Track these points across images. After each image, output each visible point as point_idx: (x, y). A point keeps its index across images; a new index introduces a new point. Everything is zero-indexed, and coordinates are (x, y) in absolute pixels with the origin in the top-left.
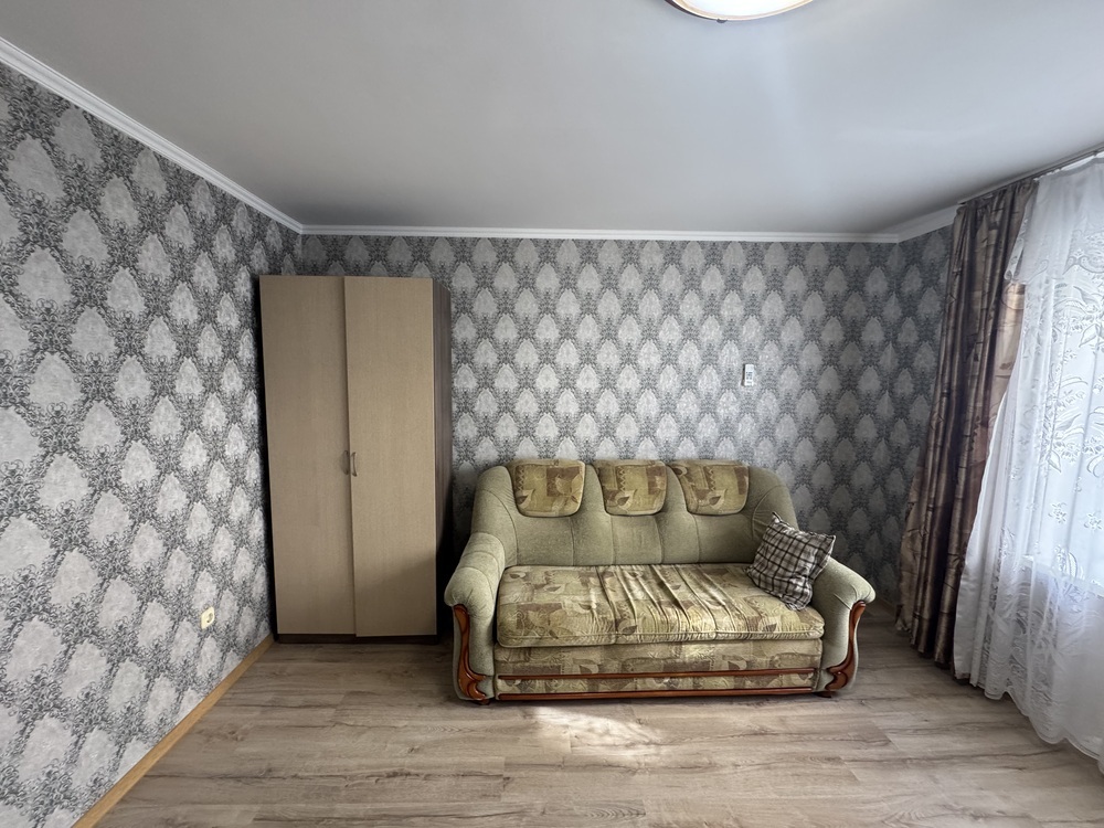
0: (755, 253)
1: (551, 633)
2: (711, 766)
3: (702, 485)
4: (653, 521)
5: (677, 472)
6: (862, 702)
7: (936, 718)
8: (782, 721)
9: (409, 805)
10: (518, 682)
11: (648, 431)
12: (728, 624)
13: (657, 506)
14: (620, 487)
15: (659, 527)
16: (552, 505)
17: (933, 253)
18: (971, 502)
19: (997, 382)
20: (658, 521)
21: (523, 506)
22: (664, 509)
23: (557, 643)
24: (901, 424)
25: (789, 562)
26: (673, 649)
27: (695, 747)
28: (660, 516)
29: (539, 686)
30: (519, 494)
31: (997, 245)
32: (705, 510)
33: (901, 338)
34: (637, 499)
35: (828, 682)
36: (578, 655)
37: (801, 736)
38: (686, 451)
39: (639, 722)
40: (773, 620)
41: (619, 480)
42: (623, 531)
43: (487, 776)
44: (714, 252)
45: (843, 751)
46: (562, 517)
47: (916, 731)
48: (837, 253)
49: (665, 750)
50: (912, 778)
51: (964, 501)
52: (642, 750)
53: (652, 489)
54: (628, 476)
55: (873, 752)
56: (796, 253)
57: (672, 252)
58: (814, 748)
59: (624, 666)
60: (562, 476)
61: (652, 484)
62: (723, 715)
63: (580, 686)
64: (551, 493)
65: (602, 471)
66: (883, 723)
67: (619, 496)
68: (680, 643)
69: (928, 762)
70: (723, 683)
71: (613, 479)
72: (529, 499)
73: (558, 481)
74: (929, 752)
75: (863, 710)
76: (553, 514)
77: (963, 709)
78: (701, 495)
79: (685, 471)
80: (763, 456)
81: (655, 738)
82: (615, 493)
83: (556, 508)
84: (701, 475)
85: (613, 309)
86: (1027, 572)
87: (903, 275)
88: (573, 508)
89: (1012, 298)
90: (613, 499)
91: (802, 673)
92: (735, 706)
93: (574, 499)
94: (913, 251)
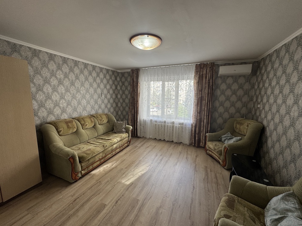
0: (101, 69)
1: (94, 153)
2: (124, 160)
3: (100, 118)
4: (93, 128)
5: (94, 117)
6: (132, 144)
7: (139, 142)
8: (127, 151)
9: (86, 199)
10: (86, 169)
11: (84, 109)
12: (119, 139)
13: (93, 125)
14: (85, 122)
15: (95, 129)
16: (69, 131)
17: (126, 75)
18: (137, 113)
19: (138, 96)
20: (94, 128)
21: (61, 133)
22: (95, 125)
23: (95, 154)
24: (124, 103)
25: (121, 127)
26: (112, 147)
27: (120, 160)
28: (94, 127)
29: (91, 168)
30: (59, 130)
31: (136, 77)
32: (102, 123)
33: (122, 89)
34: (89, 125)
35: (129, 143)
36: (98, 156)
37: (130, 151)
38: (93, 112)
39: (110, 162)
40: (123, 136)
41: (84, 121)
42: (88, 132)
43: (95, 185)
44: (94, 67)
45: (135, 149)
46: (72, 133)
47: (139, 144)
48: (113, 72)
49: (118, 162)
50: (142, 148)
51: (136, 113)
52: (115, 164)
53: (92, 122)
54: (86, 120)
55: (137, 148)
56: (108, 71)
57: (86, 65)
58: (132, 151)
59: (105, 154)
60: (70, 123)
61: (91, 120)
62: (120, 155)
63: (98, 163)
64: (68, 127)
65: (78, 119)
66: (135, 145)
67: (85, 125)
68: (113, 145)
69: (142, 146)
70: (118, 150)
71: (83, 121)
72: (62, 131)
73: (69, 124)
74: (141, 145)
75: (133, 145)
76: (70, 133)
77: (140, 140)
78: (101, 120)
79: (96, 116)
80: (106, 111)
81: (115, 162)
82: (84, 124)
83: (71, 131)
84: (99, 116)
85: (73, 77)
86: (143, 120)
87: (122, 78)
88: (75, 130)
89: (139, 84)
90: (84, 125)
91: (126, 143)
92: (120, 153)
93: (75, 128)
94: (123, 74)
